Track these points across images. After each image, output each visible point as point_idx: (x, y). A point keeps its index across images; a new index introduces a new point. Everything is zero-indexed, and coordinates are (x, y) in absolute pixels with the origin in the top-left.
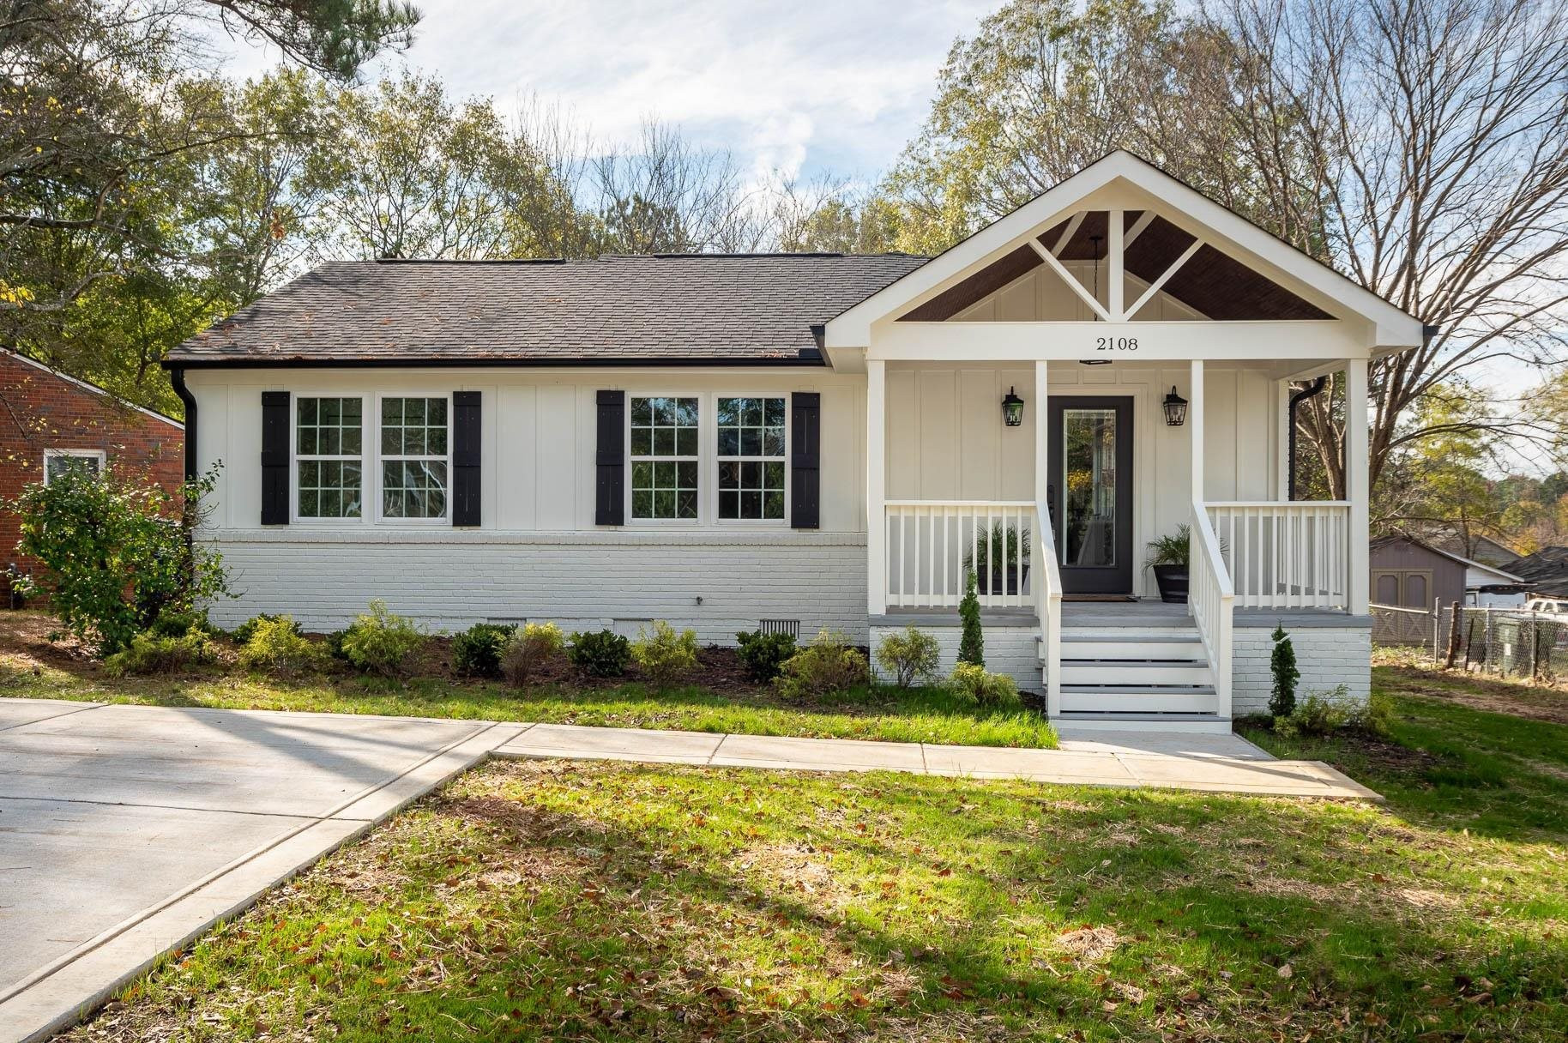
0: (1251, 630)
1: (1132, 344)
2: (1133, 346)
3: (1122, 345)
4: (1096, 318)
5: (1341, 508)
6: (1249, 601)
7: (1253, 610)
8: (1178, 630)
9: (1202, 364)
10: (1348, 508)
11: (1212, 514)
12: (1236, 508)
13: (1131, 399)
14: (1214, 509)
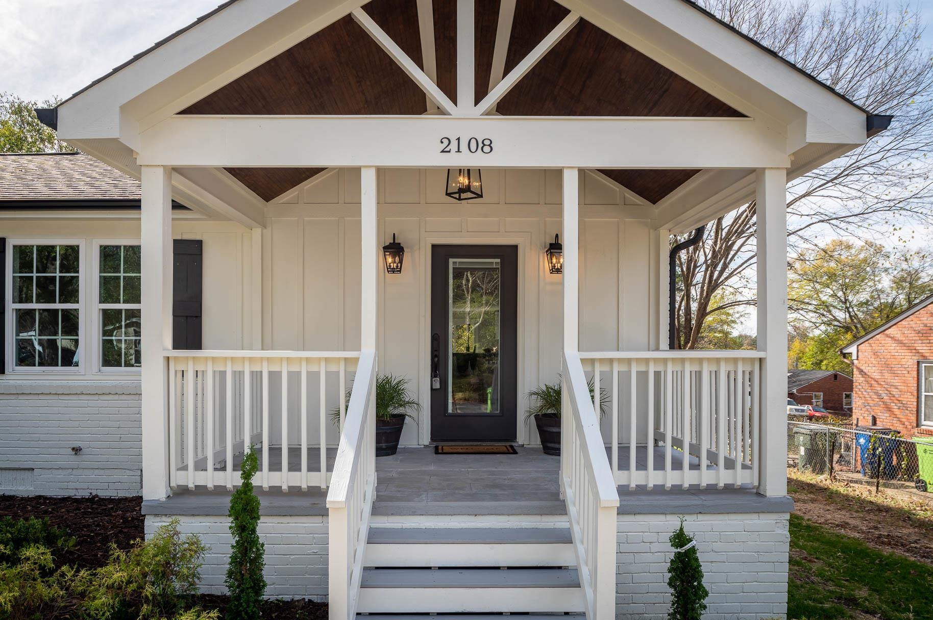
0: (639, 518)
1: (486, 145)
2: (487, 149)
3: (473, 148)
4: (440, 111)
5: (752, 360)
6: (635, 478)
7: (641, 490)
8: (546, 518)
9: (576, 173)
10: (761, 360)
11: (589, 369)
12: (620, 360)
13: (515, 247)
14: (592, 361)
